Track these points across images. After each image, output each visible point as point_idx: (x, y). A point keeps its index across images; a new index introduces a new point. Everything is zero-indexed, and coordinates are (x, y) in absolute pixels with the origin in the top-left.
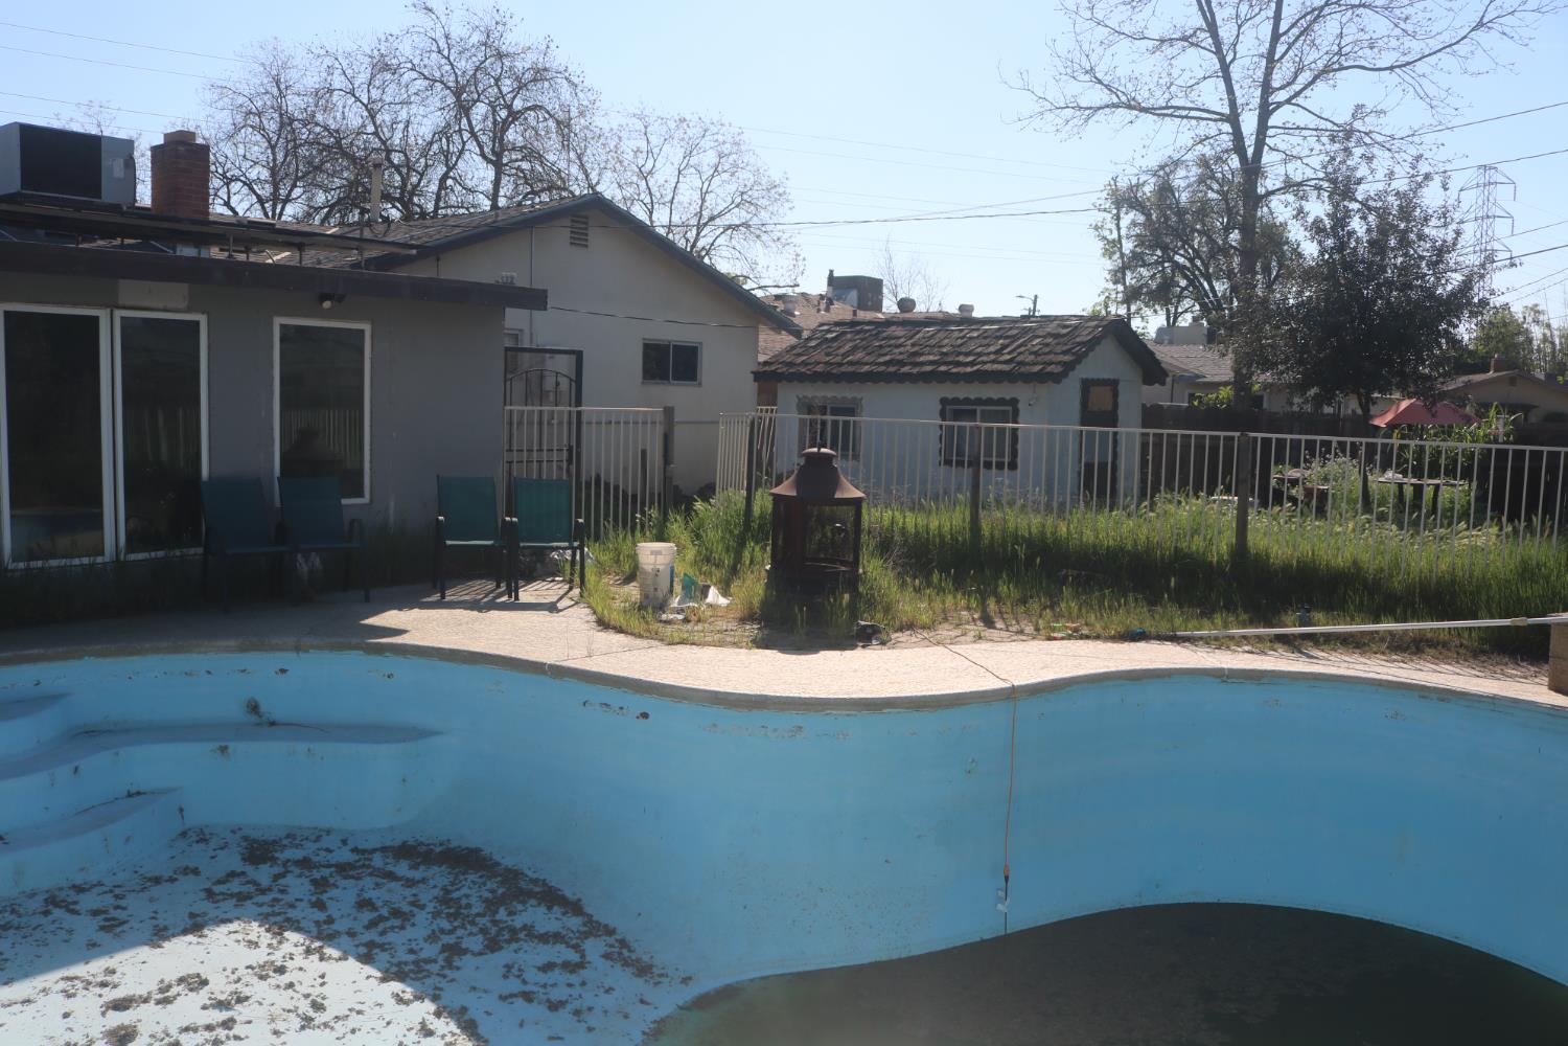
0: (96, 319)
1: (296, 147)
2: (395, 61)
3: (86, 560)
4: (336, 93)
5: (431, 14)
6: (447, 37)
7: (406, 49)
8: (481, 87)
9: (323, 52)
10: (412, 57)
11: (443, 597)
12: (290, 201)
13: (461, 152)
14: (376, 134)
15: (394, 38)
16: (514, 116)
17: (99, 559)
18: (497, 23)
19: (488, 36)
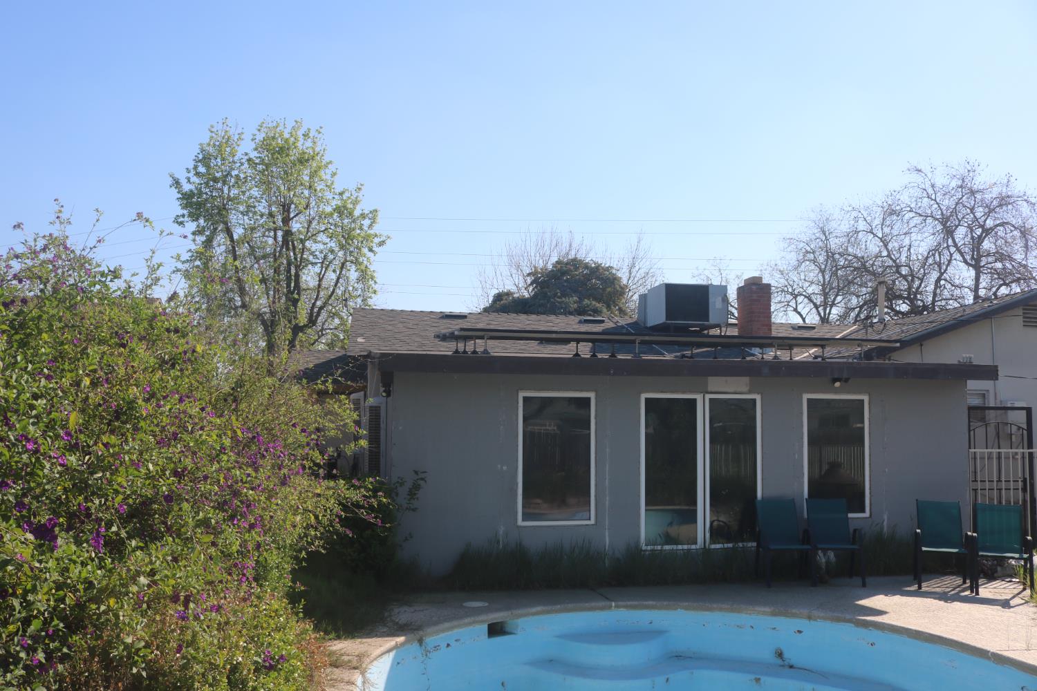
0: (694, 401)
1: (837, 270)
2: (898, 208)
3: (685, 547)
4: (860, 233)
5: (920, 173)
6: (933, 186)
7: (905, 198)
8: (960, 216)
9: (850, 209)
10: (909, 203)
11: (920, 587)
12: (835, 304)
13: (950, 261)
14: (889, 256)
15: (897, 192)
16: (987, 232)
17: (693, 547)
18: (969, 171)
19: (963, 181)
